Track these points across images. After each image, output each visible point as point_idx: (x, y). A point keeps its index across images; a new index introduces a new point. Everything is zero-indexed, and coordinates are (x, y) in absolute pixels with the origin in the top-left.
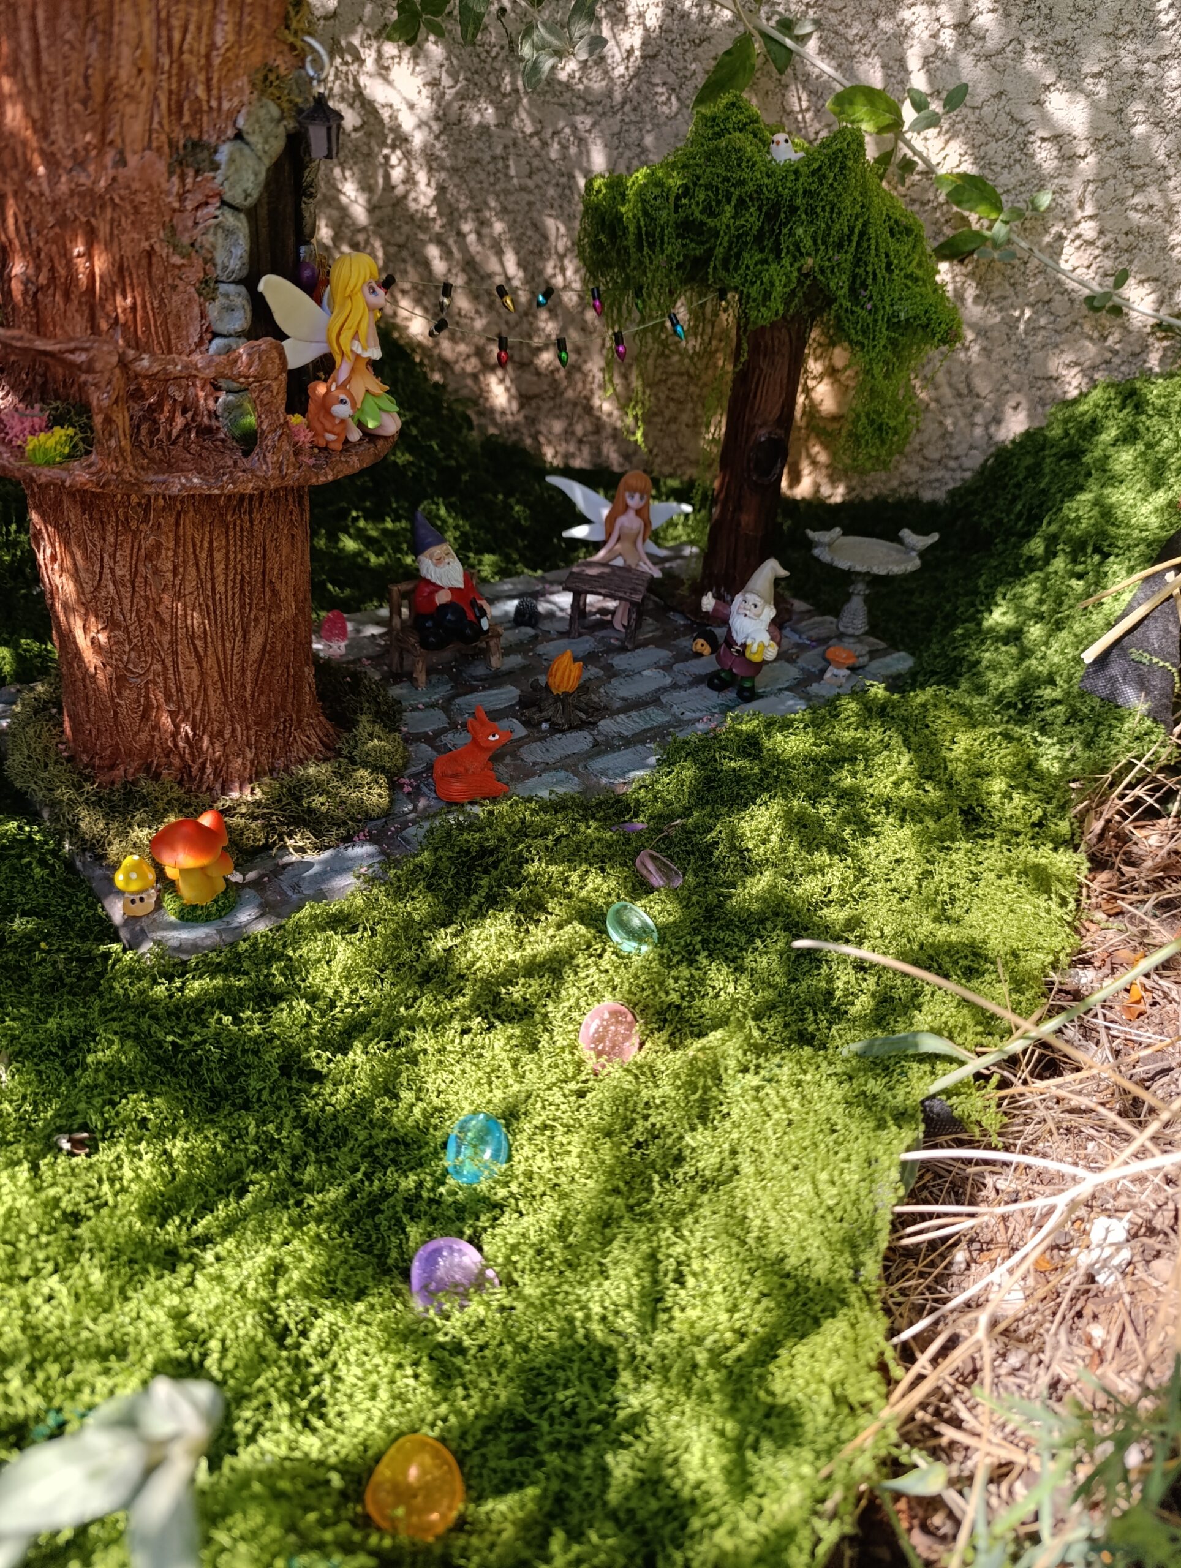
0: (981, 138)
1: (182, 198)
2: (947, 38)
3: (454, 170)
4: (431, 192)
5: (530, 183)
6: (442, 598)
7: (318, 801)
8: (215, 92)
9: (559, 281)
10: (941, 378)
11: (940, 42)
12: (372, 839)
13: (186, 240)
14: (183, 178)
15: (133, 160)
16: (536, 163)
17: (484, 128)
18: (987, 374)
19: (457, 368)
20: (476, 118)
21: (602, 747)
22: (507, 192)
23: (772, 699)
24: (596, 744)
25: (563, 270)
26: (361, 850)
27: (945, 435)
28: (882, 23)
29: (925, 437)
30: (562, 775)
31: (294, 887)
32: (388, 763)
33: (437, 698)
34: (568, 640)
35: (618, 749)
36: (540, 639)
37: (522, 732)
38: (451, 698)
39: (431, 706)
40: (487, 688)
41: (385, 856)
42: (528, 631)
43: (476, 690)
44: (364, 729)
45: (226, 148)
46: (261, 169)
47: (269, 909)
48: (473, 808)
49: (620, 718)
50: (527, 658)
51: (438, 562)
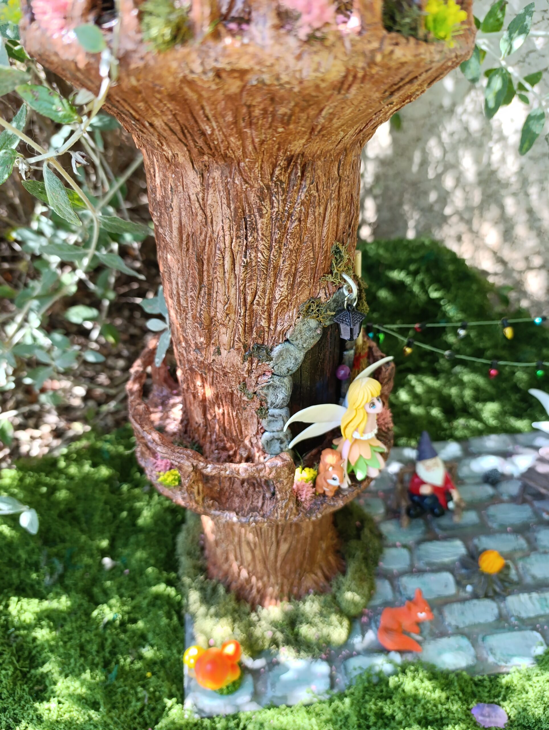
1: (250, 372)
6: (425, 490)
8: (273, 321)
12: (328, 662)
13: (251, 391)
14: (252, 363)
15: (224, 352)
21: (501, 622)
24: (499, 617)
26: (321, 668)
30: (465, 642)
31: (273, 685)
32: (353, 611)
33: (410, 539)
34: (513, 506)
35: (512, 628)
36: (495, 499)
37: (452, 590)
38: (419, 542)
39: (404, 546)
40: (446, 538)
41: (332, 678)
42: (489, 490)
43: (435, 538)
44: (347, 580)
45: (277, 349)
46: (301, 356)
47: (256, 696)
48: (397, 658)
49: (524, 597)
50: (481, 517)
51: (428, 469)
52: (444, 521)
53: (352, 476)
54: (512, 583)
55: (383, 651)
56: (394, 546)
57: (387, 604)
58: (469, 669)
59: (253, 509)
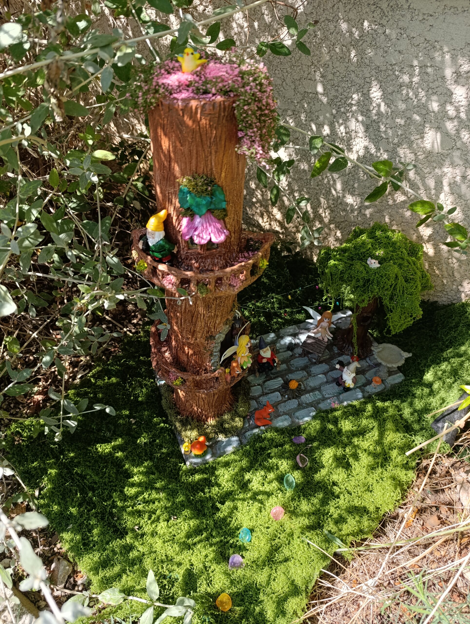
0: (466, 209)
1: (207, 344)
2: (458, 179)
3: (294, 179)
4: (287, 183)
5: (317, 188)
6: (264, 361)
7: (227, 426)
8: (216, 329)
9: (323, 215)
10: (444, 269)
11: (456, 180)
12: (238, 436)
13: (208, 349)
14: (208, 341)
15: (198, 339)
16: (320, 183)
17: (304, 171)
18: (459, 272)
19: (290, 230)
20: (302, 167)
21: (301, 406)
22: (310, 188)
23: (353, 391)
24: (299, 405)
25: (325, 213)
26: (235, 439)
27: (444, 285)
28: (437, 170)
29: (437, 284)
30: (287, 417)
31: (219, 449)
32: (244, 415)
33: (261, 382)
34: (300, 358)
35: (304, 408)
36: (293, 357)
37: (280, 398)
38: (264, 382)
39: (259, 385)
40: (275, 378)
41: (240, 440)
42: (290, 353)
43: (271, 379)
44: (240, 404)
45: (217, 336)
46: (224, 336)
47: (213, 455)
48: (263, 428)
49: (307, 395)
50: (287, 366)
51: (264, 352)
52: (273, 371)
53: (242, 368)
54: (303, 391)
55: (258, 427)
56: (255, 386)
57: (255, 409)
58: (290, 426)
59: (211, 387)
